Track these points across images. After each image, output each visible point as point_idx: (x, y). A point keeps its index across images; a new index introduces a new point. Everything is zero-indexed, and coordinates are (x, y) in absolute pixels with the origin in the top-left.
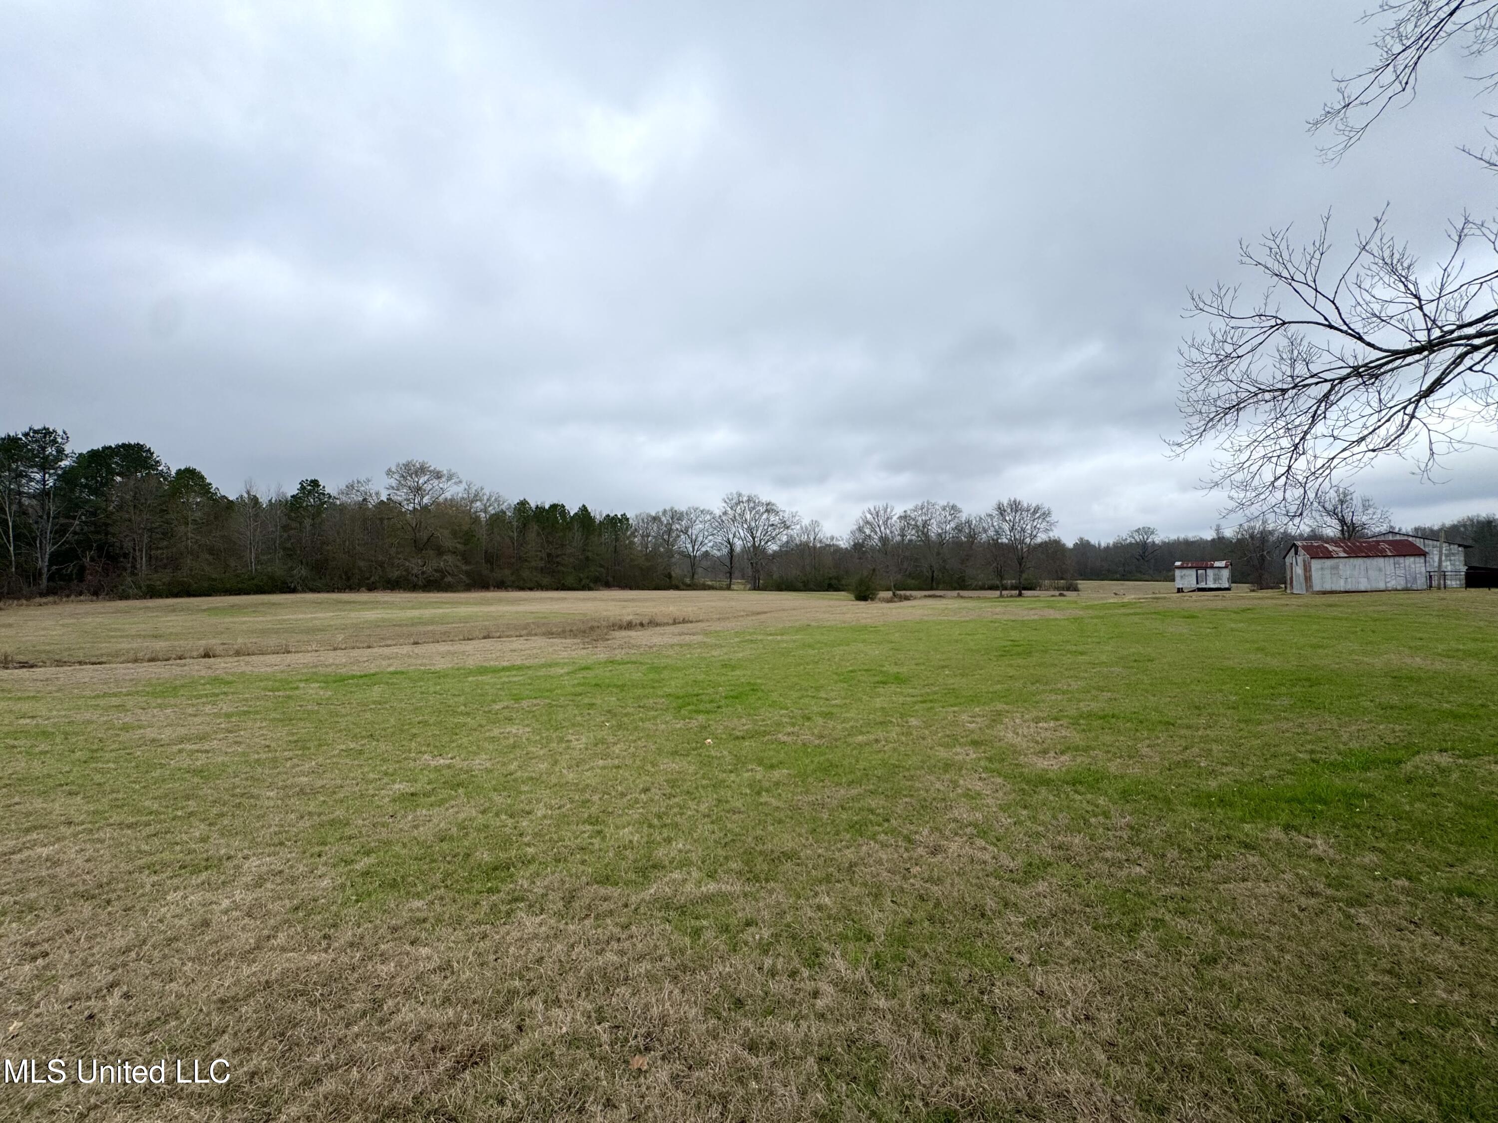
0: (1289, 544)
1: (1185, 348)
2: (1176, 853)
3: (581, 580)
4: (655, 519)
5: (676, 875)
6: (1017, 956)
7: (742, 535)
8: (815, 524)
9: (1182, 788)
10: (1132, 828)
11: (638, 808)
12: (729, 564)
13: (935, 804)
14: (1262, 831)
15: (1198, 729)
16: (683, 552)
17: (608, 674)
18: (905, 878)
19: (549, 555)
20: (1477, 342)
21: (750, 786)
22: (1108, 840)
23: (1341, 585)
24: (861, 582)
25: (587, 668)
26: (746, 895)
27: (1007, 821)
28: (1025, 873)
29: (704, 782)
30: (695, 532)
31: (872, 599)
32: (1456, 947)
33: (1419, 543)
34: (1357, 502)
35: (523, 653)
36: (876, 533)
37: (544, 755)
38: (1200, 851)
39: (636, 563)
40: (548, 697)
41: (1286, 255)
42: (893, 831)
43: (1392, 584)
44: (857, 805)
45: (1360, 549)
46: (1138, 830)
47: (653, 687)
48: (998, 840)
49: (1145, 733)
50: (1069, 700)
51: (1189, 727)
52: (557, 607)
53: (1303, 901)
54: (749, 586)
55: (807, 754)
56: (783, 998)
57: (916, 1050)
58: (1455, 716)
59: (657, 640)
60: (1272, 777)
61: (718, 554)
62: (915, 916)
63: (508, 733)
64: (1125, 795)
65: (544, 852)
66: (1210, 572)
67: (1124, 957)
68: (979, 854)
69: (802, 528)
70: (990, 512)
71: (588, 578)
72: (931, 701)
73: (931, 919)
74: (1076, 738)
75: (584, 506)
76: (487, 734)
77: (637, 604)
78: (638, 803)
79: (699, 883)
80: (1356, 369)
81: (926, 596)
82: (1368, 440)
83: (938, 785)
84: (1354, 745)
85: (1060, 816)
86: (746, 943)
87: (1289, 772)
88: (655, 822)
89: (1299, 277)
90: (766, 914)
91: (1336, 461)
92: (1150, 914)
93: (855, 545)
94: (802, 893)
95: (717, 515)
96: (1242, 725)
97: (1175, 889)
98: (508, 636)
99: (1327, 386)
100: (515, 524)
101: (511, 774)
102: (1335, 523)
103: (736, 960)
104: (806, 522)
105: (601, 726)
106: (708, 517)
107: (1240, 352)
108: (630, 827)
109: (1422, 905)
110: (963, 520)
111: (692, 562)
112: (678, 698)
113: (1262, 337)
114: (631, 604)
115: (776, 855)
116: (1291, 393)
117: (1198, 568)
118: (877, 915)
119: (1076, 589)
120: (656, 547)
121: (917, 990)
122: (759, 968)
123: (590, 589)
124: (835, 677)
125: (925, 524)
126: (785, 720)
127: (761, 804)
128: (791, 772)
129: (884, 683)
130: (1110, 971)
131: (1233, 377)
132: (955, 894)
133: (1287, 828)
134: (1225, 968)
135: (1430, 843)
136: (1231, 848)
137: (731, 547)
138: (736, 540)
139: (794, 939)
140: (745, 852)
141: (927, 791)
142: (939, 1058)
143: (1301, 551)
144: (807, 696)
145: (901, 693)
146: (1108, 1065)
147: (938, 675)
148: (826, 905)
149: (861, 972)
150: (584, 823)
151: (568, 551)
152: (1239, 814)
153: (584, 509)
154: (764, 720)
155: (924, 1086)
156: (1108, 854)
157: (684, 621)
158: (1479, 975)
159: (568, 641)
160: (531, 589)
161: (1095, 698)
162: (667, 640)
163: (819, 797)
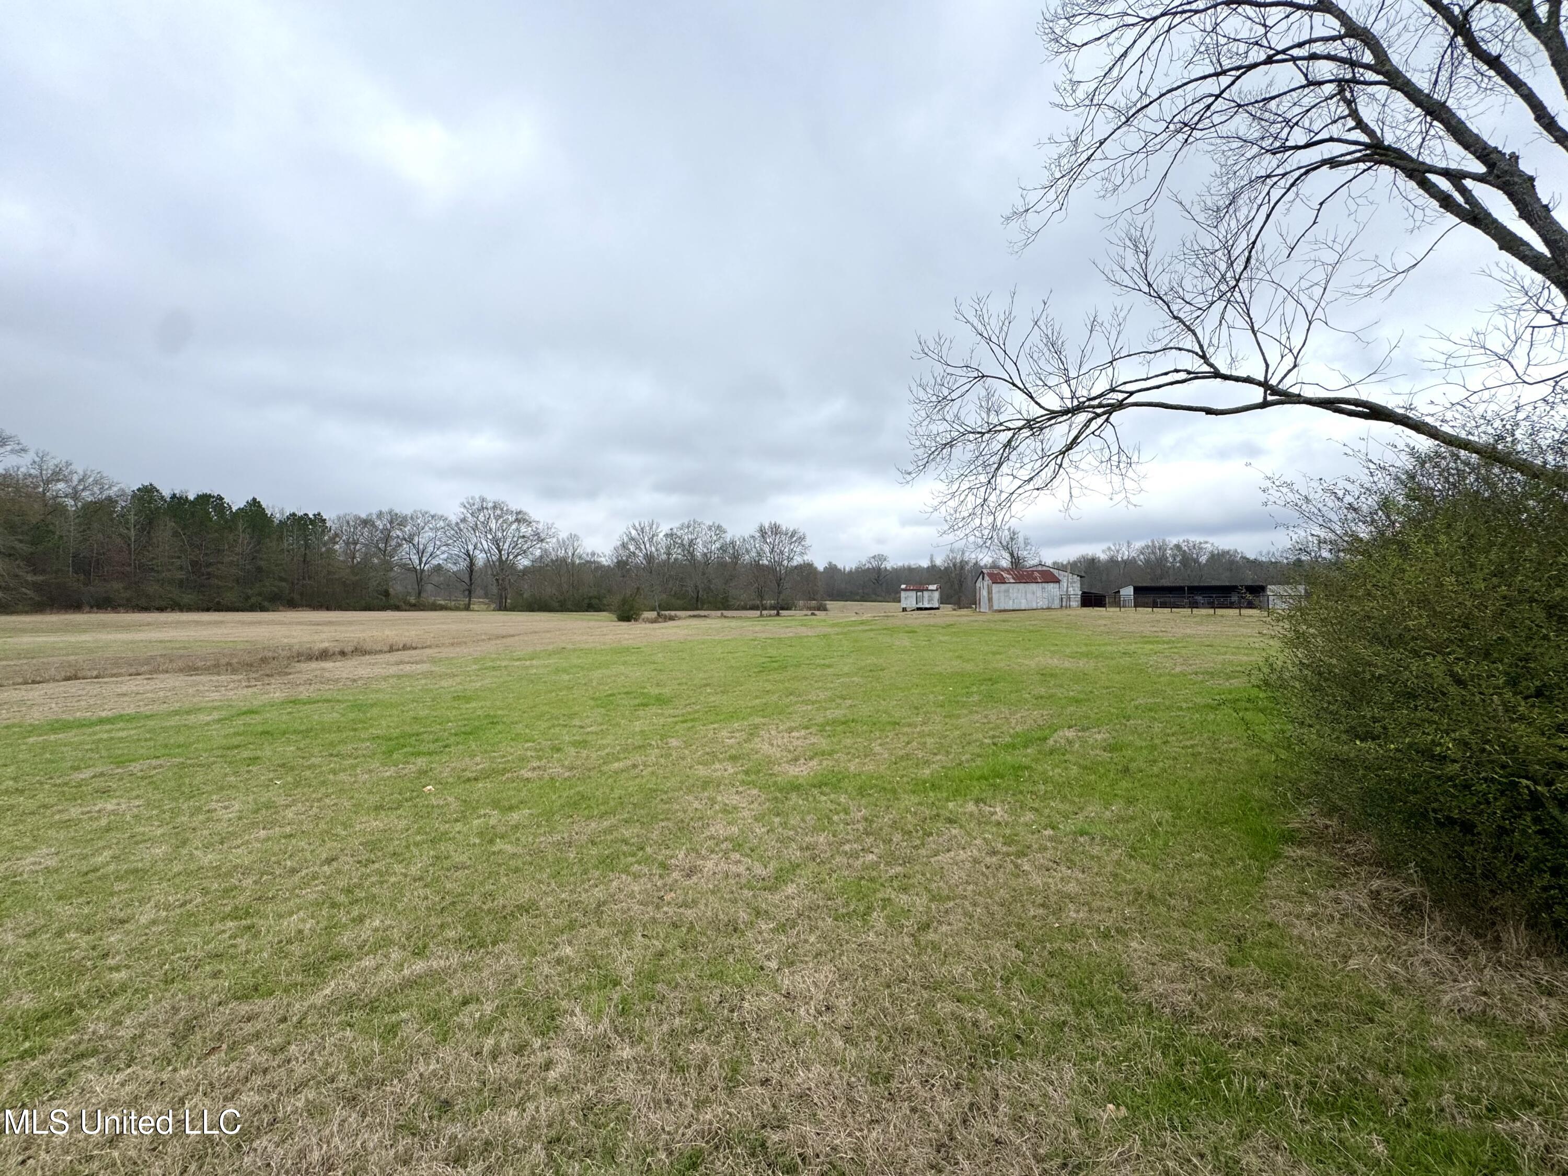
0: (979, 572)
1: (914, 388)
2: (900, 837)
3: (248, 598)
4: (366, 522)
5: (368, 962)
6: (767, 963)
7: (486, 546)
8: (573, 537)
9: (905, 779)
10: (866, 820)
11: (316, 886)
12: (467, 580)
13: (692, 824)
14: (961, 806)
15: (916, 727)
16: (405, 564)
17: (285, 717)
18: (658, 907)
19: (194, 564)
20: (1099, 411)
21: (481, 834)
22: (848, 834)
23: (1010, 606)
24: (624, 602)
25: (251, 712)
26: (465, 967)
27: (760, 830)
28: (776, 878)
29: (418, 838)
30: (422, 541)
31: (636, 620)
32: (1080, 875)
33: (1055, 572)
34: (1021, 540)
35: (139, 697)
36: (641, 550)
37: (163, 835)
38: (917, 831)
39: (336, 576)
40: (180, 755)
41: (986, 320)
42: (648, 860)
43: (1040, 605)
44: (609, 838)
45: (1022, 576)
46: (872, 821)
47: (355, 730)
48: (752, 851)
49: (878, 734)
50: (818, 709)
51: (909, 725)
52: (205, 633)
53: (988, 860)
54: (493, 606)
55: (554, 789)
56: (506, 1080)
57: (661, 1095)
58: (1077, 701)
59: (364, 672)
60: (968, 761)
61: (455, 568)
62: (668, 946)
63: (99, 811)
64: (861, 791)
65: (144, 974)
66: (926, 594)
67: (859, 941)
68: (734, 868)
69: (558, 540)
70: (753, 533)
71: (260, 594)
72: (692, 720)
73: (684, 946)
74: (823, 743)
75: (254, 499)
76: (57, 817)
77: (338, 628)
78: (317, 879)
79: (400, 966)
80: (1028, 421)
81: (690, 616)
82: (1035, 480)
83: (696, 805)
84: (1019, 729)
85: (808, 818)
86: (461, 1027)
87: (979, 756)
88: (342, 898)
89: (994, 339)
90: (491, 985)
91: (1014, 496)
92: (879, 895)
93: (619, 562)
94: (538, 948)
95: (454, 522)
96: (947, 720)
97: (899, 869)
98: (113, 676)
99: (1010, 433)
100: (132, 518)
101: (96, 870)
102: (1007, 555)
103: (446, 1053)
104: (563, 535)
105: (268, 786)
106: (442, 524)
107: (954, 396)
108: (301, 913)
109: (1060, 847)
110: (728, 540)
111: (419, 577)
112: (390, 739)
113: (969, 386)
114: (326, 628)
115: (508, 910)
116: (987, 436)
117: (917, 591)
118: (626, 953)
119: (825, 609)
120: (367, 557)
121: (665, 1027)
122: (477, 1053)
123: (263, 609)
124: (592, 703)
125: (691, 543)
126: (529, 753)
127: (494, 853)
128: (534, 811)
129: (646, 705)
130: (848, 957)
131: (947, 418)
132: (709, 913)
133: (977, 801)
134: (936, 930)
135: (1064, 799)
136: (939, 825)
137: (471, 560)
138: (477, 552)
139: (525, 1006)
140: (468, 915)
141: (685, 812)
142: (686, 1096)
143: (987, 578)
144: (559, 725)
145: (662, 714)
146: (845, 1049)
147: (701, 693)
148: (568, 957)
149: (605, 1025)
150: (223, 919)
151: (227, 560)
152: (945, 795)
153: (255, 503)
154: (504, 756)
155: (669, 1133)
156: (847, 847)
157: (405, 648)
158: (1093, 894)
159: (223, 678)
160: (161, 609)
161: (839, 706)
162: (378, 671)
163: (566, 835)
